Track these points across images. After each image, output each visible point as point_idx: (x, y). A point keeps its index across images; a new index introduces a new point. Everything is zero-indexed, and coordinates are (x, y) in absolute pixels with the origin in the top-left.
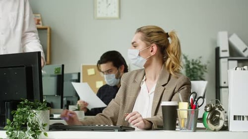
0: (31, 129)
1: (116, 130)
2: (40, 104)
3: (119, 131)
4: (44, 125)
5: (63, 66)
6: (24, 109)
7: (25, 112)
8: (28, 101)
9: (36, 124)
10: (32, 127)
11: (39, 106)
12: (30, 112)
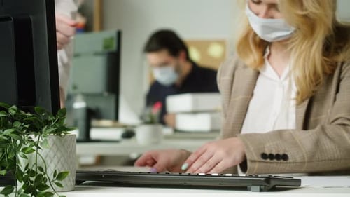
0: (23, 187)
1: (253, 188)
2: (50, 118)
3: (261, 190)
4: (60, 176)
5: (119, 34)
6: (8, 132)
7: (7, 142)
8: (18, 111)
9: (39, 172)
10: (26, 180)
11: (48, 123)
12: (23, 142)
